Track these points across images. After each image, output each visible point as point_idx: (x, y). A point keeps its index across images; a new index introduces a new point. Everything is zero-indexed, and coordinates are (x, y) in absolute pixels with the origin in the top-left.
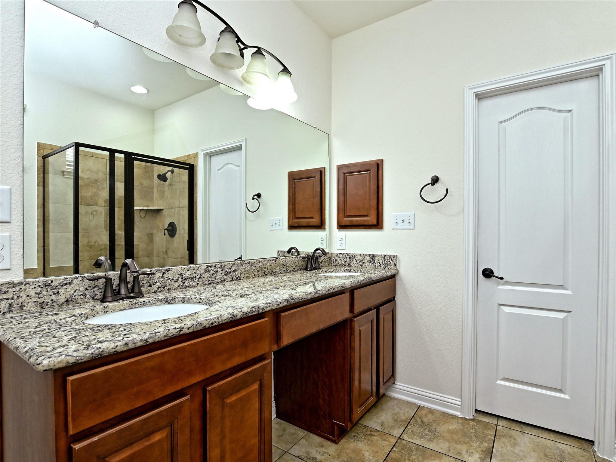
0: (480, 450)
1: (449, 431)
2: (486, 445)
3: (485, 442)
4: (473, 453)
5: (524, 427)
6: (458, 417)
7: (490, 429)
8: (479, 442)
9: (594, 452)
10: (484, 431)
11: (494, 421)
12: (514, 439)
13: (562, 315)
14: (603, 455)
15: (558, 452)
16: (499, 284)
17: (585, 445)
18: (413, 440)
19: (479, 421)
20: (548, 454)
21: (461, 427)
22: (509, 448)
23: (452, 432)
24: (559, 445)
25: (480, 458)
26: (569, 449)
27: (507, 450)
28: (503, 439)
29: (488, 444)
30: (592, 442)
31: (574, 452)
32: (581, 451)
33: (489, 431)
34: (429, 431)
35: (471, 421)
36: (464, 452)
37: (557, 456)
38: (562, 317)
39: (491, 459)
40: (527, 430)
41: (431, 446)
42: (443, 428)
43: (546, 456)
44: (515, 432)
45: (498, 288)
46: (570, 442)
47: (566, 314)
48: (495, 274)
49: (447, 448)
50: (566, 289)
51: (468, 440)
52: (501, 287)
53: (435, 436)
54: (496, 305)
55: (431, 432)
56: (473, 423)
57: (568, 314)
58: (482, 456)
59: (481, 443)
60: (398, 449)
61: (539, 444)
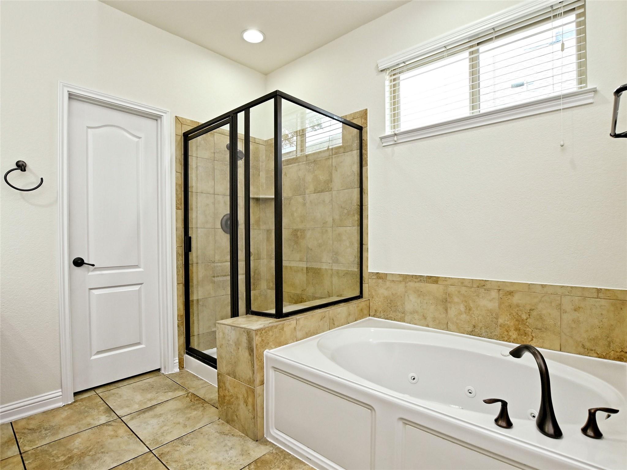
0: (102, 413)
1: (64, 419)
2: (103, 408)
3: (100, 407)
4: (98, 418)
5: (117, 385)
6: (61, 407)
7: (96, 399)
8: (97, 410)
9: (163, 374)
10: (92, 402)
11: (92, 393)
12: (117, 394)
13: (136, 288)
14: (168, 372)
15: (147, 385)
16: (89, 271)
17: (157, 373)
18: (38, 444)
19: (81, 399)
20: (143, 389)
21: (72, 411)
22: (119, 400)
23: (68, 418)
24: (144, 381)
25: (106, 417)
26: (151, 380)
27: (119, 402)
28: (110, 398)
29: (103, 406)
30: (159, 370)
31: (155, 379)
32: (157, 377)
33: (96, 400)
34: (46, 430)
35: (75, 403)
36: (92, 421)
37: (148, 387)
38: (138, 289)
39: (114, 412)
40: (120, 384)
41: (61, 436)
42: (57, 420)
43: (143, 390)
44: (113, 390)
45: (89, 274)
46: (148, 376)
47: (139, 286)
48: (86, 261)
49: (77, 428)
50: (139, 268)
51: (86, 414)
52: (90, 274)
53: (54, 430)
54: (87, 290)
55: (49, 429)
56: (78, 403)
57: (141, 287)
58: (106, 415)
59: (98, 409)
60: (30, 460)
61: (134, 387)
